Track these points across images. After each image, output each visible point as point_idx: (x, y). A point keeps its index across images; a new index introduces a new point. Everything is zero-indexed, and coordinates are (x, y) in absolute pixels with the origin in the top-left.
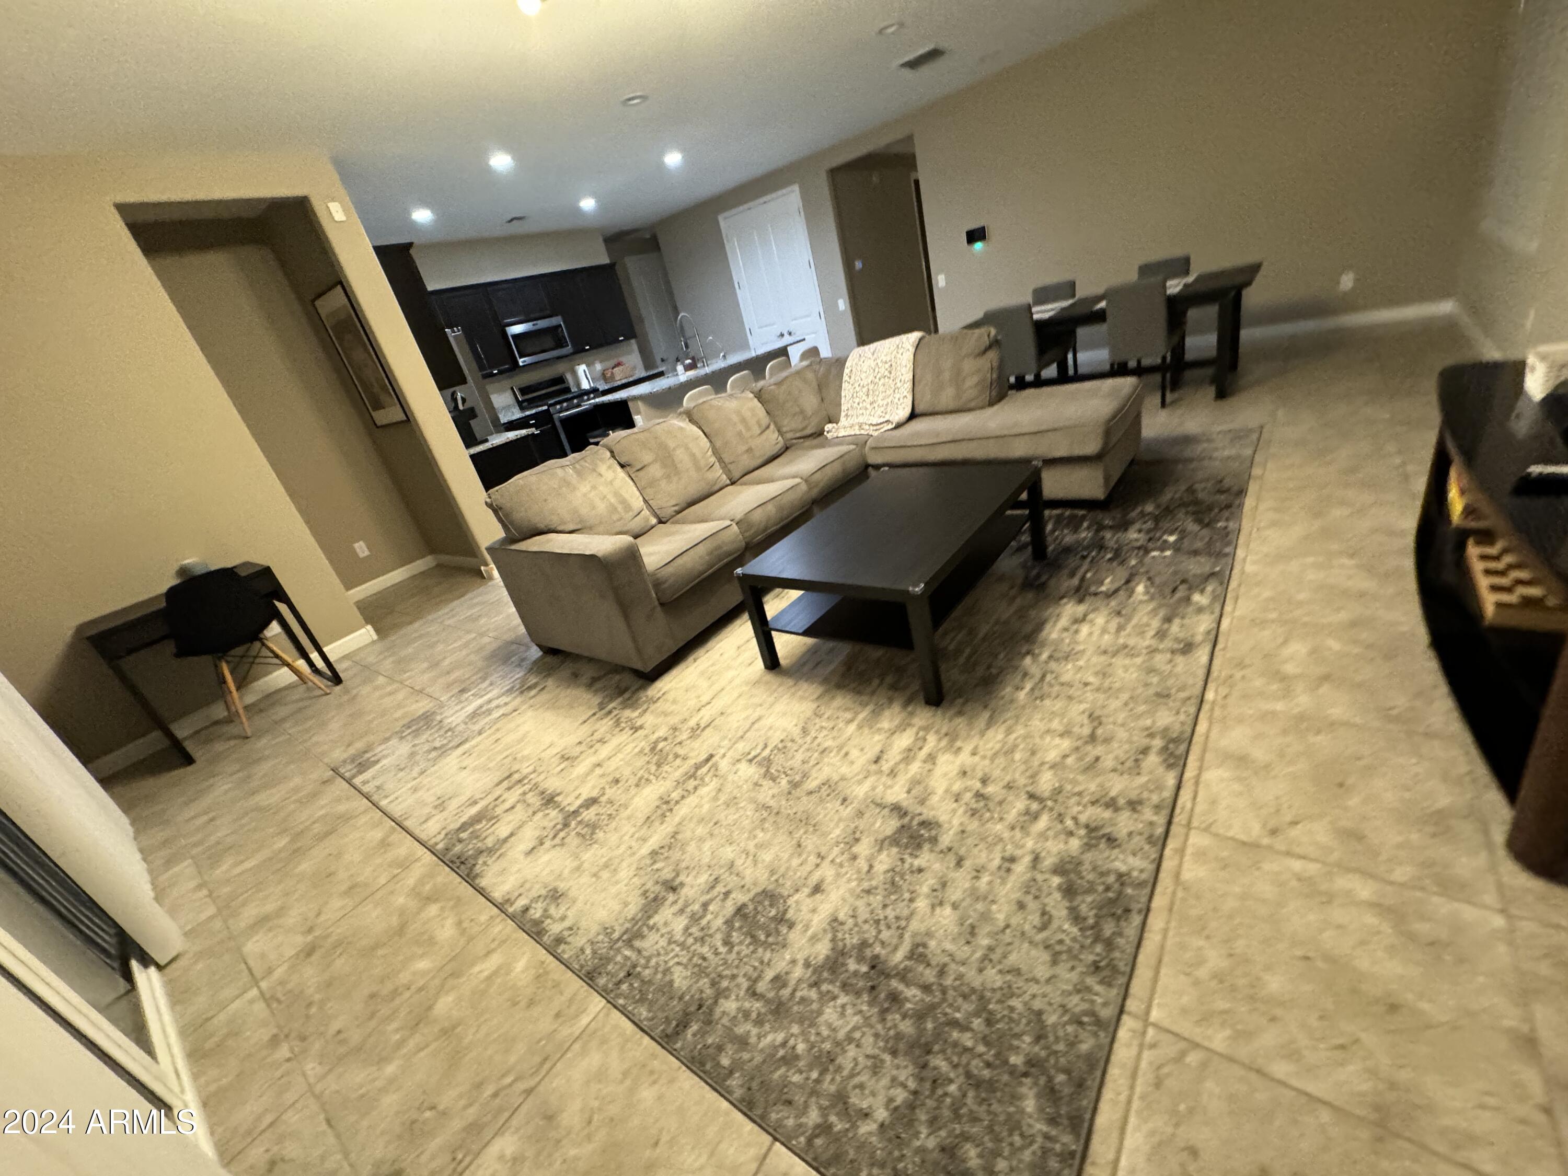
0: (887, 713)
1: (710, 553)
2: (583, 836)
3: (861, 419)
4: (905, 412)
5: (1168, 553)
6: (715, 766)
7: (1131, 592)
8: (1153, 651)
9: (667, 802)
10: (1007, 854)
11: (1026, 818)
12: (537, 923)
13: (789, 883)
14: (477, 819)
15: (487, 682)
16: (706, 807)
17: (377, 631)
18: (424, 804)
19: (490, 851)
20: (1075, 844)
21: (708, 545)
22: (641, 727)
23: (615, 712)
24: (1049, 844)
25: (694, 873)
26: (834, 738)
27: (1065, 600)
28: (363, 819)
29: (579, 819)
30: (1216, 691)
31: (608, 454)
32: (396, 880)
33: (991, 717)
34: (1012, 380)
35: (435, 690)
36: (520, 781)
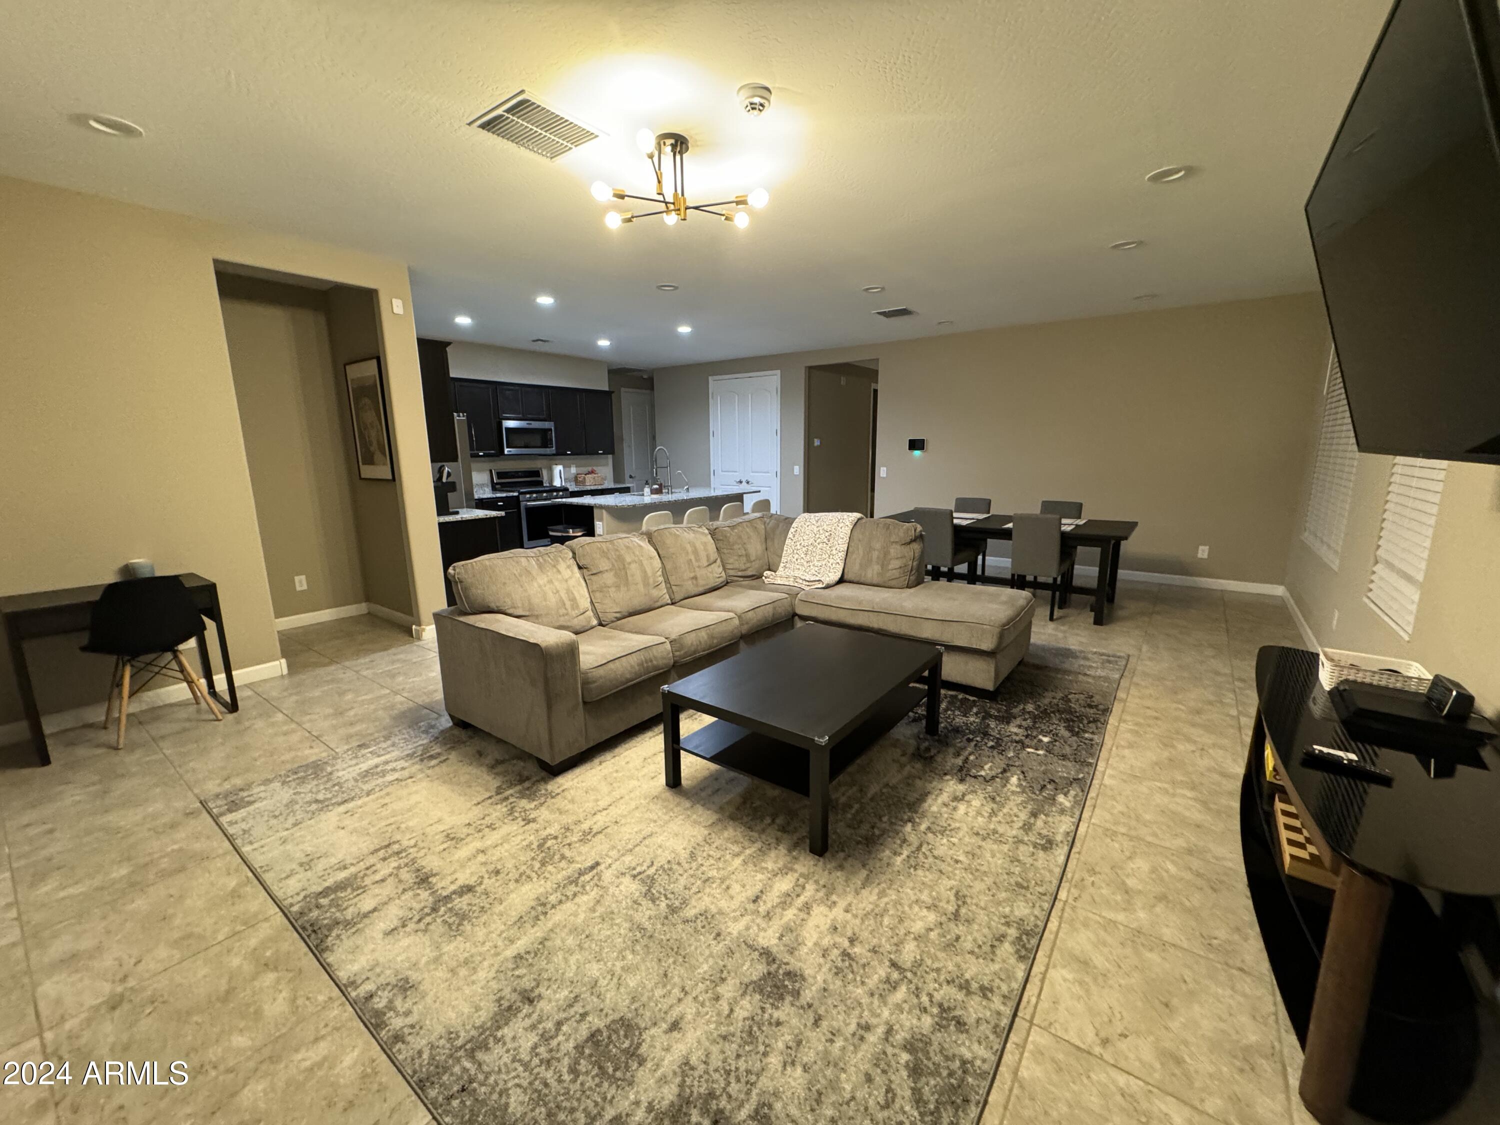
0: (773, 854)
1: (641, 664)
2: (450, 925)
3: (796, 573)
4: (836, 576)
5: (1041, 752)
6: (599, 876)
7: (1007, 780)
8: (1019, 841)
9: (544, 905)
10: (863, 1022)
11: (886, 986)
12: (379, 1014)
13: (648, 1014)
14: (341, 886)
15: (389, 743)
16: (582, 916)
17: (289, 666)
18: (289, 858)
19: (348, 924)
20: (927, 1021)
21: (641, 656)
22: (534, 820)
23: (512, 800)
24: (903, 1016)
25: (555, 987)
26: (718, 869)
27: (948, 777)
28: (219, 863)
29: (449, 906)
30: (1069, 891)
31: (571, 554)
32: (236, 938)
33: (868, 877)
34: (929, 567)
35: (332, 739)
36: (398, 853)
